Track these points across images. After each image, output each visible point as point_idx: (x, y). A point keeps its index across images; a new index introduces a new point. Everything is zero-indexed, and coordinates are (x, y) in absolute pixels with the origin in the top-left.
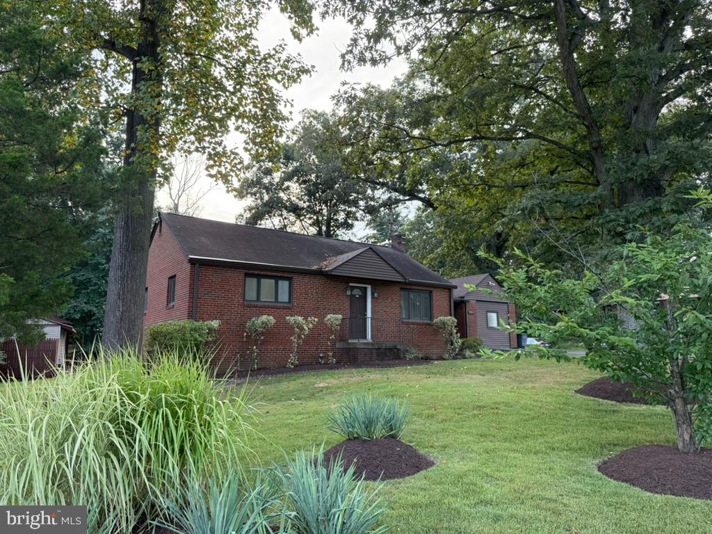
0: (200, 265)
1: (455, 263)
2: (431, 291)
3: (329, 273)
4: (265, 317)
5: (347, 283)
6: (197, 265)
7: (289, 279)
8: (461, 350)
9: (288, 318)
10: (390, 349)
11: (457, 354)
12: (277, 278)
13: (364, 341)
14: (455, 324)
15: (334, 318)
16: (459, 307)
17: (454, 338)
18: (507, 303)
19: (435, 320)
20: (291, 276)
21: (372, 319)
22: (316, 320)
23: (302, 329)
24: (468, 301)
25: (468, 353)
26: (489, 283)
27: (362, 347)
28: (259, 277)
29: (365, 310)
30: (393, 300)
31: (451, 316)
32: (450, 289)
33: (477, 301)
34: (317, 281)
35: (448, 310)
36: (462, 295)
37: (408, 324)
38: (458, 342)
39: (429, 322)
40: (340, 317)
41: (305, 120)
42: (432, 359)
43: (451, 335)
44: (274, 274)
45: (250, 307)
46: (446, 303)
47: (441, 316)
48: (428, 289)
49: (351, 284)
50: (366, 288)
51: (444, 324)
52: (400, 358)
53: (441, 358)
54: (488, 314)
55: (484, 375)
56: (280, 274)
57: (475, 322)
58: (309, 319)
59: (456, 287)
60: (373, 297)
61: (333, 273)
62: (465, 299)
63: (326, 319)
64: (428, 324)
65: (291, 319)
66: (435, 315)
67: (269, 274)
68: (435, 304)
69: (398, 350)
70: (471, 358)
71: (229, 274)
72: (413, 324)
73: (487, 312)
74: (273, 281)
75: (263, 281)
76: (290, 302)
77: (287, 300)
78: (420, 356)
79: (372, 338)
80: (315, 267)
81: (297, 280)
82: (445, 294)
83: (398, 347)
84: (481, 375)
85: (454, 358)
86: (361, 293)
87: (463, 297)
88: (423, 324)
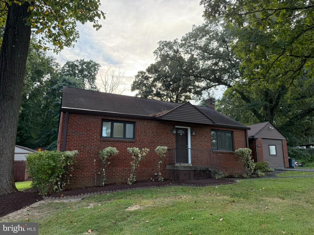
0: (69, 113)
1: (246, 119)
2: (233, 132)
3: (160, 118)
4: (110, 148)
5: (174, 126)
6: (67, 113)
7: (134, 123)
8: (255, 170)
9: (128, 148)
10: (204, 171)
11: (253, 174)
12: (125, 123)
13: (186, 165)
14: (251, 153)
15: (161, 149)
16: (252, 142)
17: (250, 162)
18: (282, 140)
19: (236, 151)
20: (134, 121)
21: (191, 149)
22: (148, 150)
23: (137, 156)
24: (257, 139)
25: (259, 173)
26: (269, 128)
27: (182, 169)
28: (113, 121)
29: (187, 144)
30: (206, 137)
31: (247, 148)
32: (245, 130)
33: (262, 138)
34: (153, 124)
35: (244, 144)
36: (253, 135)
37: (217, 153)
38: (253, 165)
39: (232, 152)
40: (166, 148)
41: (161, 47)
42: (235, 178)
43: (248, 161)
44: (123, 119)
45: (105, 141)
46: (243, 139)
47: (240, 148)
48: (231, 129)
49: (176, 127)
50: (187, 129)
51: (243, 153)
52: (211, 178)
53: (241, 177)
54: (270, 146)
55: (283, 199)
56: (127, 120)
57: (262, 152)
58: (143, 149)
59: (249, 129)
60: (192, 135)
61: (162, 119)
62: (255, 137)
63: (156, 150)
64: (231, 153)
65: (130, 149)
66: (236, 147)
67: (119, 119)
68: (236, 140)
69: (210, 171)
70: (262, 176)
71: (91, 119)
72: (220, 153)
73: (269, 145)
74: (122, 124)
75: (115, 124)
76: (134, 138)
77: (132, 137)
78: (226, 175)
79: (192, 162)
80: (151, 115)
81: (139, 123)
82: (242, 133)
83: (210, 169)
84: (280, 198)
85: (251, 177)
86: (184, 133)
87: (253, 136)
88: (227, 153)
